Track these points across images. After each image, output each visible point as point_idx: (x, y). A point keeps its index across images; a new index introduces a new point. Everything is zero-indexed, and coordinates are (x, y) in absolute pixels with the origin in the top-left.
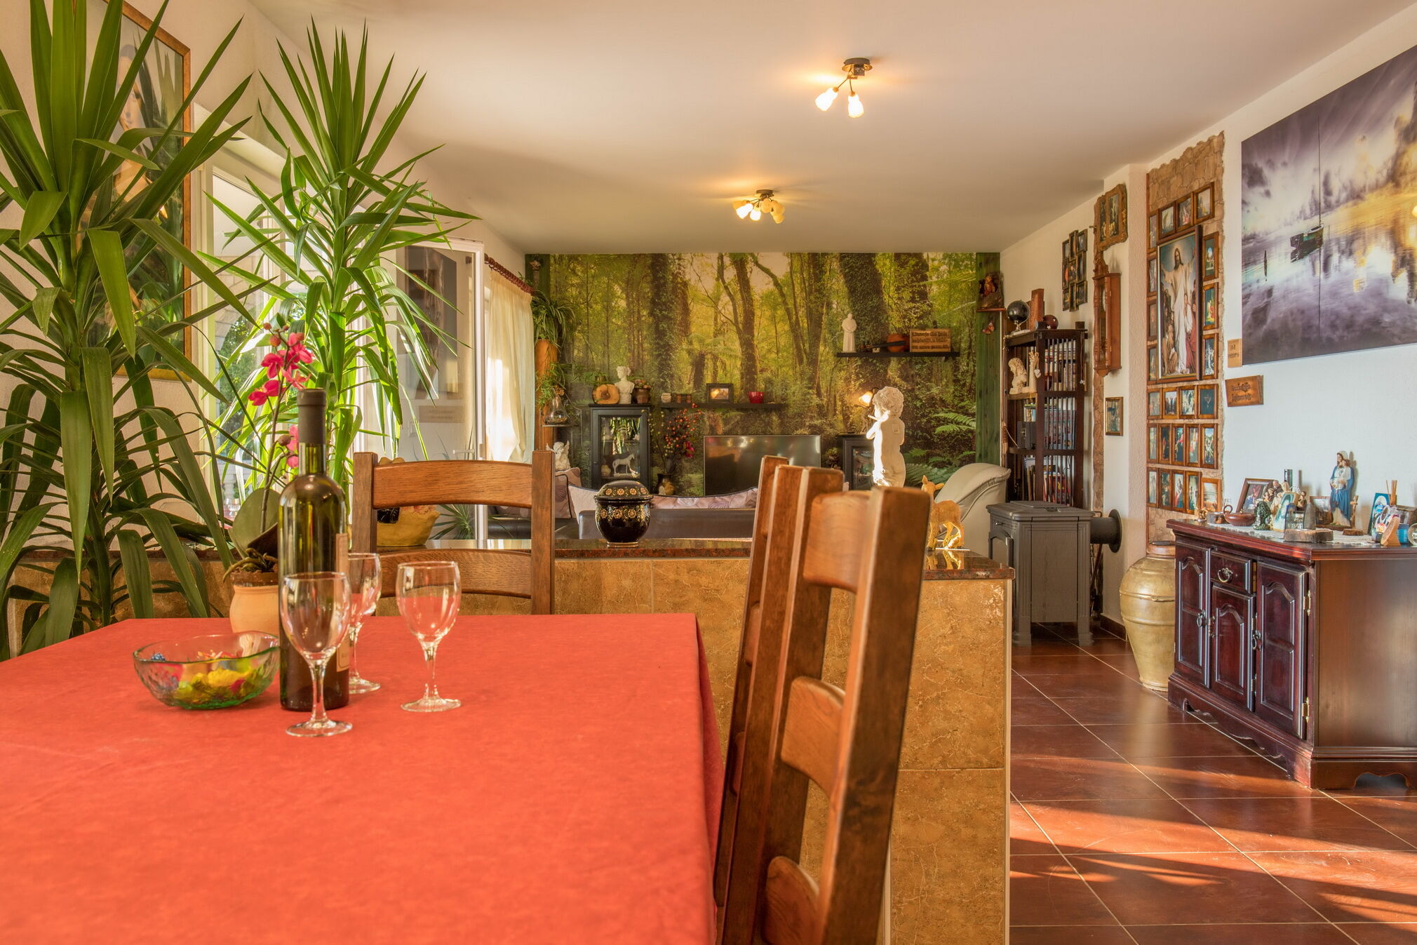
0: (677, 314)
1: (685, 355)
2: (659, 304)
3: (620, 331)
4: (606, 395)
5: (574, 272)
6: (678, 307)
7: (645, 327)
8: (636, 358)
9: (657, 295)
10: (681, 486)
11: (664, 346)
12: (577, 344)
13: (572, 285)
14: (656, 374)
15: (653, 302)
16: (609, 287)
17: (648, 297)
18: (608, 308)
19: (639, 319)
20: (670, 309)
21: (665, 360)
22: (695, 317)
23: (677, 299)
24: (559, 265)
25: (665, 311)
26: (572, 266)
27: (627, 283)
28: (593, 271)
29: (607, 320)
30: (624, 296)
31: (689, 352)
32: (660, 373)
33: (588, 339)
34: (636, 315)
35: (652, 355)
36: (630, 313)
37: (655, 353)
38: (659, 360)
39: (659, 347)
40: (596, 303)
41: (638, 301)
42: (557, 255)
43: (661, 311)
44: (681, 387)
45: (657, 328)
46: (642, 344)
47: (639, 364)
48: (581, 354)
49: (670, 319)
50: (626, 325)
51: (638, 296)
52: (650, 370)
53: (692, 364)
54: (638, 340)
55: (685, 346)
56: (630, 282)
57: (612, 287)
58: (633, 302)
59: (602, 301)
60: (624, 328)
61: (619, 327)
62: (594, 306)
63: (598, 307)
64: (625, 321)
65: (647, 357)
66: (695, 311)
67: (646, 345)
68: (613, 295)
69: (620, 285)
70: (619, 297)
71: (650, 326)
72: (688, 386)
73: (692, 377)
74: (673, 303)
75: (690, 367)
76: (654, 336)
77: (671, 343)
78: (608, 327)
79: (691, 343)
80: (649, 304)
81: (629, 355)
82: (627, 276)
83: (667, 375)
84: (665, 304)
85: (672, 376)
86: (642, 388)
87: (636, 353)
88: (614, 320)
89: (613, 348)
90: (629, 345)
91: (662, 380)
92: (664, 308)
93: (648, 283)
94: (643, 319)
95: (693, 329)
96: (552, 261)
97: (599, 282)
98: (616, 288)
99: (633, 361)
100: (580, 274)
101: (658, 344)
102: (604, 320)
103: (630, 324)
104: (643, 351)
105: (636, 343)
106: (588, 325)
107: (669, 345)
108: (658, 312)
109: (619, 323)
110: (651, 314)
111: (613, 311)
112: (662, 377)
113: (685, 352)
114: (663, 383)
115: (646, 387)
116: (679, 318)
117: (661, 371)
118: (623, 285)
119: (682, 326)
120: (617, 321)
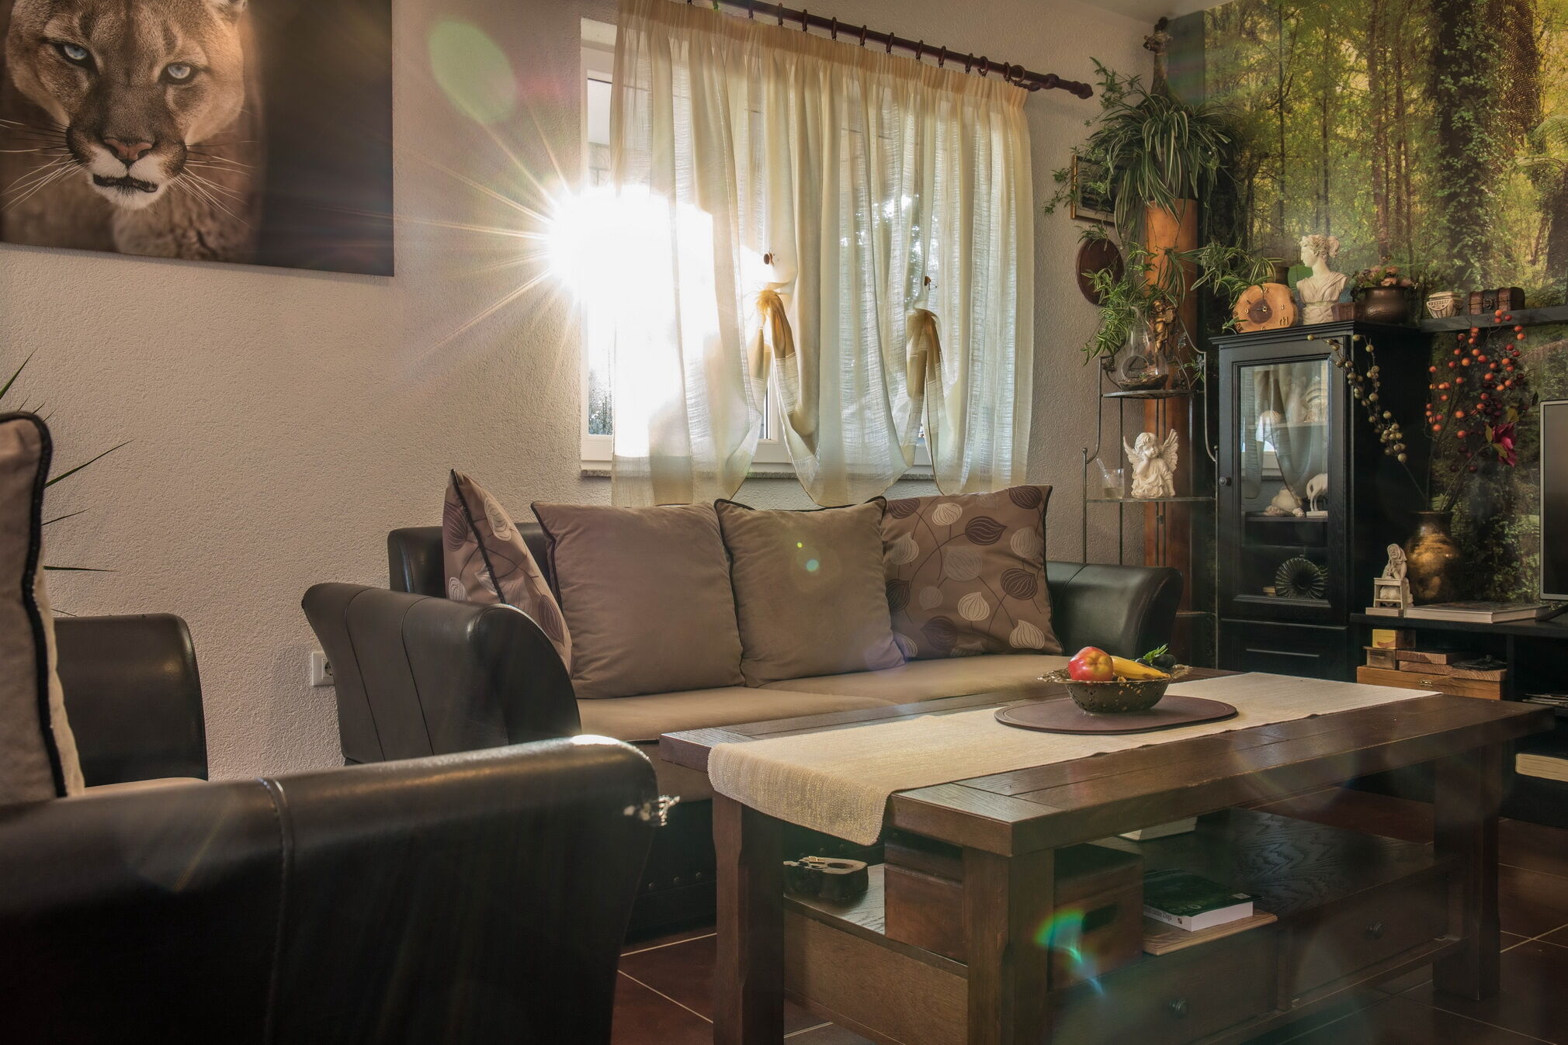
0: (1501, 78)
1: (1524, 185)
2: (1452, 60)
3: (1354, 155)
4: (1261, 310)
5: (1252, 34)
6: (1506, 54)
7: (1415, 129)
8: (1393, 216)
9: (1447, 38)
10: (1508, 549)
11: (1466, 170)
12: (1260, 205)
13: (1250, 69)
14: (1442, 250)
15: (1438, 61)
16: (1330, 48)
17: (1424, 51)
18: (1326, 104)
19: (1400, 112)
20: (1482, 67)
21: (1467, 207)
22: (1554, 71)
23: (1502, 34)
24: (1223, 28)
25: (1468, 73)
26: (1248, 25)
27: (1371, 28)
28: (1293, 21)
29: (1325, 135)
30: (1364, 62)
31: (1536, 174)
32: (1453, 245)
33: (1282, 189)
34: (1393, 105)
35: (1432, 200)
36: (1378, 99)
37: (1440, 194)
38: (1451, 209)
39: (1449, 175)
40: (1300, 98)
41: (1398, 67)
42: (1218, 7)
43: (1456, 77)
44: (1511, 274)
45: (1446, 128)
46: (1407, 177)
47: (1399, 230)
48: (1268, 229)
49: (1483, 92)
50: (1367, 136)
51: (1397, 53)
52: (1427, 241)
53: (1544, 206)
54: (1398, 166)
55: (1522, 159)
56: (1378, 25)
57: (1336, 50)
58: (1385, 73)
59: (1314, 91)
60: (1365, 144)
61: (1352, 144)
62: (1296, 106)
63: (1304, 107)
64: (1365, 127)
65: (1419, 209)
66: (1553, 52)
67: (1417, 178)
68: (1340, 67)
69: (1354, 39)
70: (1352, 69)
71: (1428, 125)
72: (1529, 271)
73: (1544, 242)
74: (1489, 48)
75: (1537, 216)
76: (1439, 149)
77: (1484, 157)
78: (1326, 149)
79: (1540, 147)
80: (1425, 68)
81: (1375, 209)
82: (1370, 10)
83: (1474, 247)
84: (1467, 55)
85: (1487, 248)
86: (1379, 287)
87: (1393, 203)
88: (1340, 131)
89: (1337, 201)
90: (1378, 185)
91: (1458, 262)
92: (1465, 66)
93: (1423, 12)
94: (1411, 109)
95: (1548, 104)
96: (1209, 25)
97: (1306, 45)
98: (1348, 51)
99: (1386, 224)
100: (1264, 37)
101: (1449, 167)
102: (1317, 134)
103: (1380, 130)
104: (1409, 194)
105: (1392, 176)
106: (1283, 155)
107: (1479, 164)
108: (1449, 83)
109: (1353, 135)
110: (1433, 92)
111: (1338, 108)
112: (1460, 255)
113: (1522, 176)
114: (1461, 271)
115: (1387, 282)
116: (1508, 84)
117: (1455, 238)
118: (1362, 36)
119: (1517, 104)
120: (1348, 130)
